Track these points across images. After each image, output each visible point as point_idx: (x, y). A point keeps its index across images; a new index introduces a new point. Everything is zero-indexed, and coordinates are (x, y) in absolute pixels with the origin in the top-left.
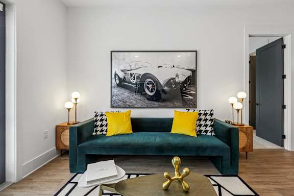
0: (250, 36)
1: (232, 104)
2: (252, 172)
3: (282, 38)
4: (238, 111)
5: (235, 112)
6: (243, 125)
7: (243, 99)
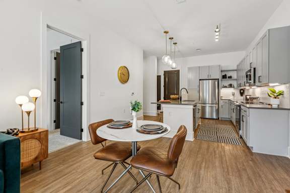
0: (48, 27)
1: (21, 105)
2: (42, 186)
3: (80, 42)
4: (29, 113)
5: (25, 115)
6: (37, 130)
7: (36, 98)
